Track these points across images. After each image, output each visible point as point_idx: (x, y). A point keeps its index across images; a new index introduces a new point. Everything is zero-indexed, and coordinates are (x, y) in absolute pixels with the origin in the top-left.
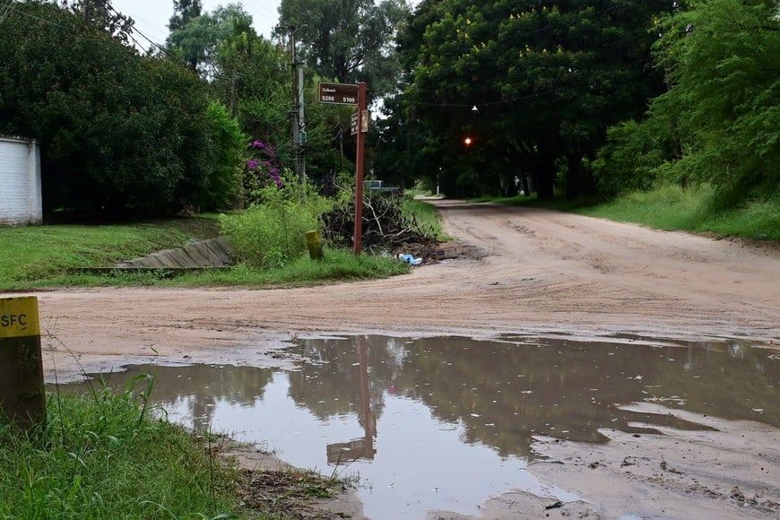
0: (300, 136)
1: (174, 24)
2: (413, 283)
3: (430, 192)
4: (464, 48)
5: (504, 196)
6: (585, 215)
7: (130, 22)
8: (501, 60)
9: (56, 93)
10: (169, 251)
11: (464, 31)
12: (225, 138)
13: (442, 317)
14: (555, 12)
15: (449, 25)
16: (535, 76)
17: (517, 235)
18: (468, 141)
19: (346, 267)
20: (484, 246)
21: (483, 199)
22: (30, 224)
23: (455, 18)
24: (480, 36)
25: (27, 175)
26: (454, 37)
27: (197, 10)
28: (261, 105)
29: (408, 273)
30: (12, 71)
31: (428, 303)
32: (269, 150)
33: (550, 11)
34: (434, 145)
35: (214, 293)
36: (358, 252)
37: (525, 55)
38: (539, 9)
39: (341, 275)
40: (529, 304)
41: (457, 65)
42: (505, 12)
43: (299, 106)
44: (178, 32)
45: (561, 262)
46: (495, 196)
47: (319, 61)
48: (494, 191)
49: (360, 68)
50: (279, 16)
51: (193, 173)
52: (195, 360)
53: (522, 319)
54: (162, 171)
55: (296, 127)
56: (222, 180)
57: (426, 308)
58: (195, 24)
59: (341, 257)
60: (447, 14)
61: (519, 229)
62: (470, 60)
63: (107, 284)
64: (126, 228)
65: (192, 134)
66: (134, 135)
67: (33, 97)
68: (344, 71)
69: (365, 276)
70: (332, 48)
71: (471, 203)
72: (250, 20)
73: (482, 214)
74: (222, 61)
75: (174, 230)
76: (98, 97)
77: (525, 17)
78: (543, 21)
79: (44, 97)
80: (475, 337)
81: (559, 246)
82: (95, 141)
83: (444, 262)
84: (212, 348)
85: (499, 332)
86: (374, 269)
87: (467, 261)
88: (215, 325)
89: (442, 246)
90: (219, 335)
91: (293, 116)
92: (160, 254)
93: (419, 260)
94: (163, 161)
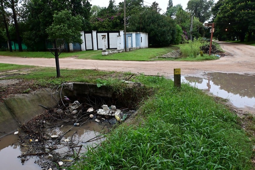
0: (191, 30)
1: (168, 9)
2: (221, 61)
3: (215, 39)
4: (228, 11)
5: (232, 41)
6: (253, 46)
7: (161, 9)
8: (236, 13)
9: (151, 25)
10: (170, 53)
11: (228, 7)
12: (179, 31)
13: (231, 69)
14: (250, 2)
15: (225, 6)
16: (244, 16)
17: (238, 50)
18: (226, 30)
19: (208, 58)
20: (232, 53)
21: (227, 41)
22: (146, 48)
23: (226, 4)
24: (232, 8)
25: (146, 39)
26: (226, 9)
27: (172, 5)
28: (184, 24)
29: (219, 59)
30: (144, 21)
31: (227, 66)
32: (186, 33)
33: (249, 2)
34: (219, 31)
35: (184, 62)
36: (210, 55)
37: (242, 12)
38: (246, 2)
39: (207, 59)
40: (248, 67)
41: (226, 15)
42: (238, 3)
43: (191, 24)
44: (168, 10)
45: (251, 57)
46: (230, 40)
47: (195, 14)
48: (229, 39)
49: (202, 15)
50: (187, 5)
51: (173, 38)
52: (189, 76)
53: (248, 70)
54: (168, 38)
55: (191, 28)
56: (178, 39)
57: (227, 67)
58: (172, 8)
59: (207, 56)
60: (225, 4)
61: (238, 49)
62: (229, 13)
63: (166, 60)
64: (162, 49)
65: (173, 31)
66: (164, 32)
67: (148, 26)
68: (200, 16)
69: (211, 60)
70: (197, 11)
71: (225, 42)
72: (182, 7)
73: (229, 45)
74: (177, 15)
75: (170, 49)
76: (159, 25)
77: (243, 4)
78: (247, 4)
79: (149, 26)
80: (239, 74)
81: (249, 53)
82: (158, 33)
83: (225, 56)
84: (191, 73)
85: (243, 73)
86: (213, 58)
87: (229, 56)
88: (189, 69)
89: (224, 53)
90: (191, 71)
91: (190, 26)
92: (169, 53)
93: (220, 56)
94: (169, 36)
